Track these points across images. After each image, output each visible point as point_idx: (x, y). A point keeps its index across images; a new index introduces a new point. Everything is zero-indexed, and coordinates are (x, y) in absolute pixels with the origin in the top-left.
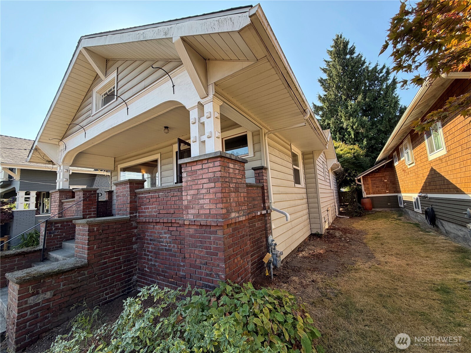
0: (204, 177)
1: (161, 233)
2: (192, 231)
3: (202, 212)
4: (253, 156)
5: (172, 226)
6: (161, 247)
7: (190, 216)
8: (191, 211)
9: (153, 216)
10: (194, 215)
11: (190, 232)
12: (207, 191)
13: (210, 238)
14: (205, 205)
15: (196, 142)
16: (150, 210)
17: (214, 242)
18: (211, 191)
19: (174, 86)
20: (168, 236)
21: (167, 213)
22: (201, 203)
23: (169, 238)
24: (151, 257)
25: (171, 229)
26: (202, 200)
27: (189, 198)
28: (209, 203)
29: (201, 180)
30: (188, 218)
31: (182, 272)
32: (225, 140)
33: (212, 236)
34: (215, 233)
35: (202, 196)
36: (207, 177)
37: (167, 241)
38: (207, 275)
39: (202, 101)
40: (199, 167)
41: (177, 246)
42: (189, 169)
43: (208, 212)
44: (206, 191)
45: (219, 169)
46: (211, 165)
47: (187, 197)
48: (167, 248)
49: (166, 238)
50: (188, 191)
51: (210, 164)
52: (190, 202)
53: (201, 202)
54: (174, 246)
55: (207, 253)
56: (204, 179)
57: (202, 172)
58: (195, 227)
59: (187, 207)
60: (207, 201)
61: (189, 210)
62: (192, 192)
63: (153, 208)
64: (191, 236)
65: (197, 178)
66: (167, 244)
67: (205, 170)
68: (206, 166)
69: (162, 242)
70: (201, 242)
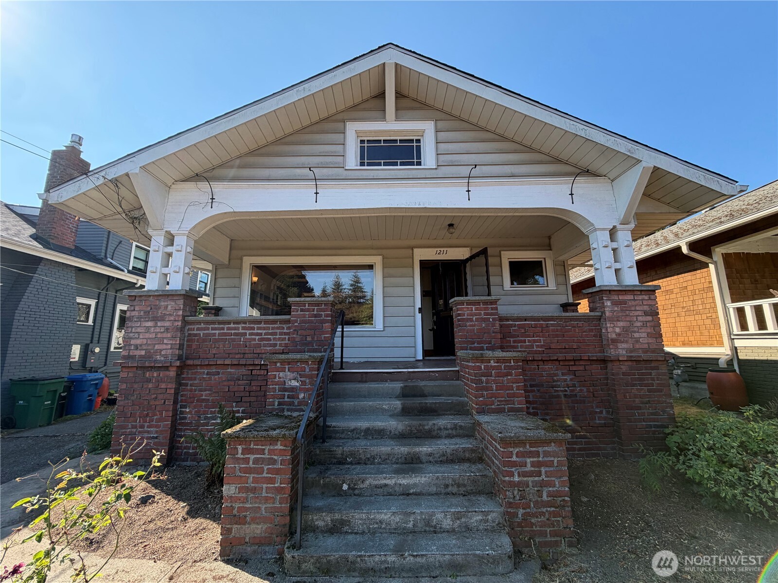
0: (637, 309)
1: (556, 375)
2: (624, 368)
3: (637, 346)
5: (575, 365)
6: (556, 394)
7: (622, 350)
8: (621, 346)
9: (536, 352)
10: (627, 350)
11: (621, 369)
12: (644, 324)
13: (650, 374)
16: (527, 344)
17: (657, 378)
18: (648, 324)
19: (572, 194)
20: (568, 378)
21: (565, 348)
22: (635, 337)
23: (571, 380)
25: (574, 368)
27: (617, 330)
28: (646, 336)
29: (633, 312)
30: (617, 353)
31: (598, 420)
33: (654, 372)
34: (657, 368)
35: (636, 329)
36: (642, 309)
37: (567, 385)
40: (630, 297)
41: (587, 389)
42: (616, 297)
43: (646, 346)
44: (642, 324)
46: (646, 297)
47: (612, 330)
48: (568, 393)
49: (565, 380)
51: (644, 296)
52: (619, 335)
53: (636, 335)
54: (581, 390)
55: (649, 391)
56: (638, 312)
57: (633, 303)
58: (630, 363)
59: (614, 341)
60: (645, 335)
61: (619, 344)
62: (621, 324)
63: (535, 341)
64: (624, 374)
65: (628, 309)
66: (567, 389)
67: (638, 301)
68: (640, 297)
69: (559, 386)
70: (640, 379)
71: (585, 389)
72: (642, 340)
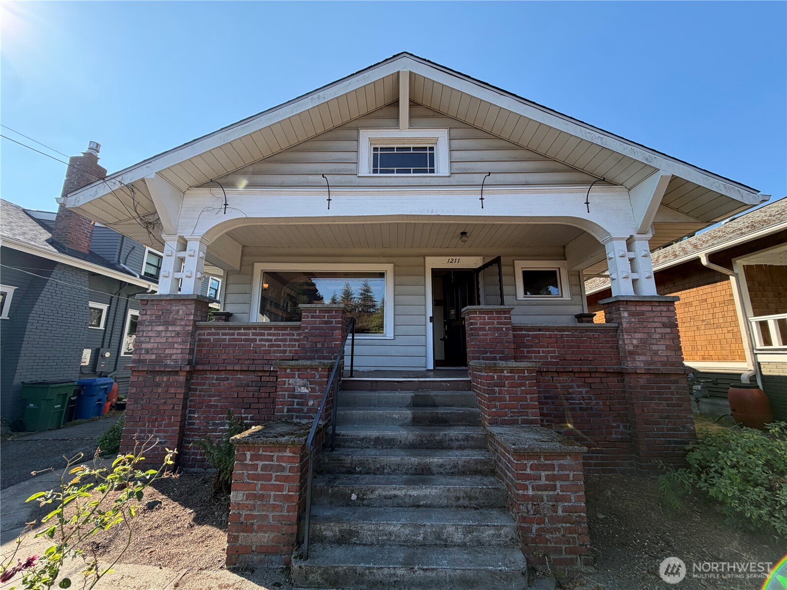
0: (655, 320)
1: (571, 387)
2: (642, 381)
3: (656, 359)
5: (591, 377)
7: (639, 363)
8: (639, 358)
9: (550, 363)
10: (645, 363)
11: (639, 382)
12: (662, 336)
13: (669, 388)
14: (660, 351)
16: (541, 354)
17: (677, 392)
18: (667, 336)
19: (587, 203)
20: (584, 390)
21: (580, 360)
22: (653, 349)
23: (587, 392)
24: (547, 422)
25: (590, 380)
26: (655, 346)
27: (635, 342)
28: (665, 349)
29: (651, 324)
30: (635, 365)
31: (615, 435)
33: (673, 386)
34: (676, 382)
35: (654, 341)
36: (661, 321)
37: (583, 397)
40: (648, 308)
41: (603, 402)
42: (633, 308)
43: (665, 359)
44: (660, 336)
46: (665, 309)
47: (630, 341)
48: (584, 406)
49: (581, 393)
52: (637, 346)
53: (655, 347)
54: (597, 404)
55: (668, 405)
56: (656, 323)
57: (652, 314)
58: (648, 376)
59: (631, 353)
60: (664, 347)
61: (637, 357)
62: (638, 336)
63: (549, 352)
64: (642, 387)
65: (646, 321)
66: (582, 402)
67: (656, 313)
68: (659, 309)
69: (573, 399)
70: (658, 393)
71: (601, 402)
72: (661, 353)
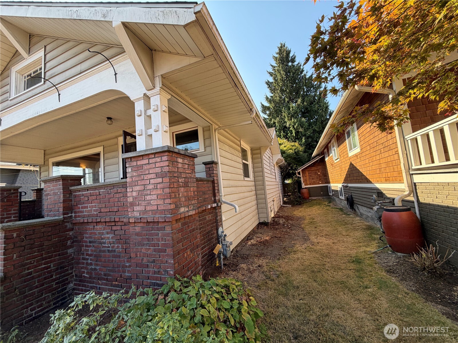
0: (150, 172)
1: (103, 234)
2: (138, 229)
3: (148, 208)
4: (203, 151)
5: (115, 225)
6: (103, 249)
7: (136, 213)
8: (137, 208)
9: (93, 216)
10: (140, 212)
11: (135, 230)
12: (155, 187)
13: (157, 235)
14: (153, 201)
15: (142, 135)
16: (89, 209)
17: (162, 238)
18: (158, 186)
19: (116, 74)
20: (110, 236)
21: (110, 212)
22: (147, 199)
23: (112, 238)
24: (90, 260)
25: (114, 228)
26: (149, 196)
27: (134, 194)
28: (156, 198)
29: (147, 176)
30: (133, 215)
31: (128, 273)
32: (176, 135)
33: (160, 233)
34: (163, 229)
35: (149, 192)
36: (154, 172)
37: (110, 242)
38: (155, 273)
39: (149, 93)
40: (145, 161)
41: (122, 246)
42: (134, 164)
43: (155, 208)
44: (153, 187)
45: (167, 163)
46: (158, 160)
47: (132, 193)
48: (110, 249)
49: (108, 238)
50: (133, 187)
51: (157, 159)
52: (136, 198)
53: (148, 198)
54: (118, 247)
55: (155, 250)
56: (151, 175)
57: (148, 167)
58: (142, 225)
59: (132, 204)
60: (155, 197)
61: (135, 207)
62: (138, 188)
63: (92, 207)
64: (137, 234)
65: (144, 173)
66: (109, 245)
67: (152, 165)
68: (153, 161)
69: (105, 243)
70: (148, 240)
71: (120, 246)
72: (153, 202)
